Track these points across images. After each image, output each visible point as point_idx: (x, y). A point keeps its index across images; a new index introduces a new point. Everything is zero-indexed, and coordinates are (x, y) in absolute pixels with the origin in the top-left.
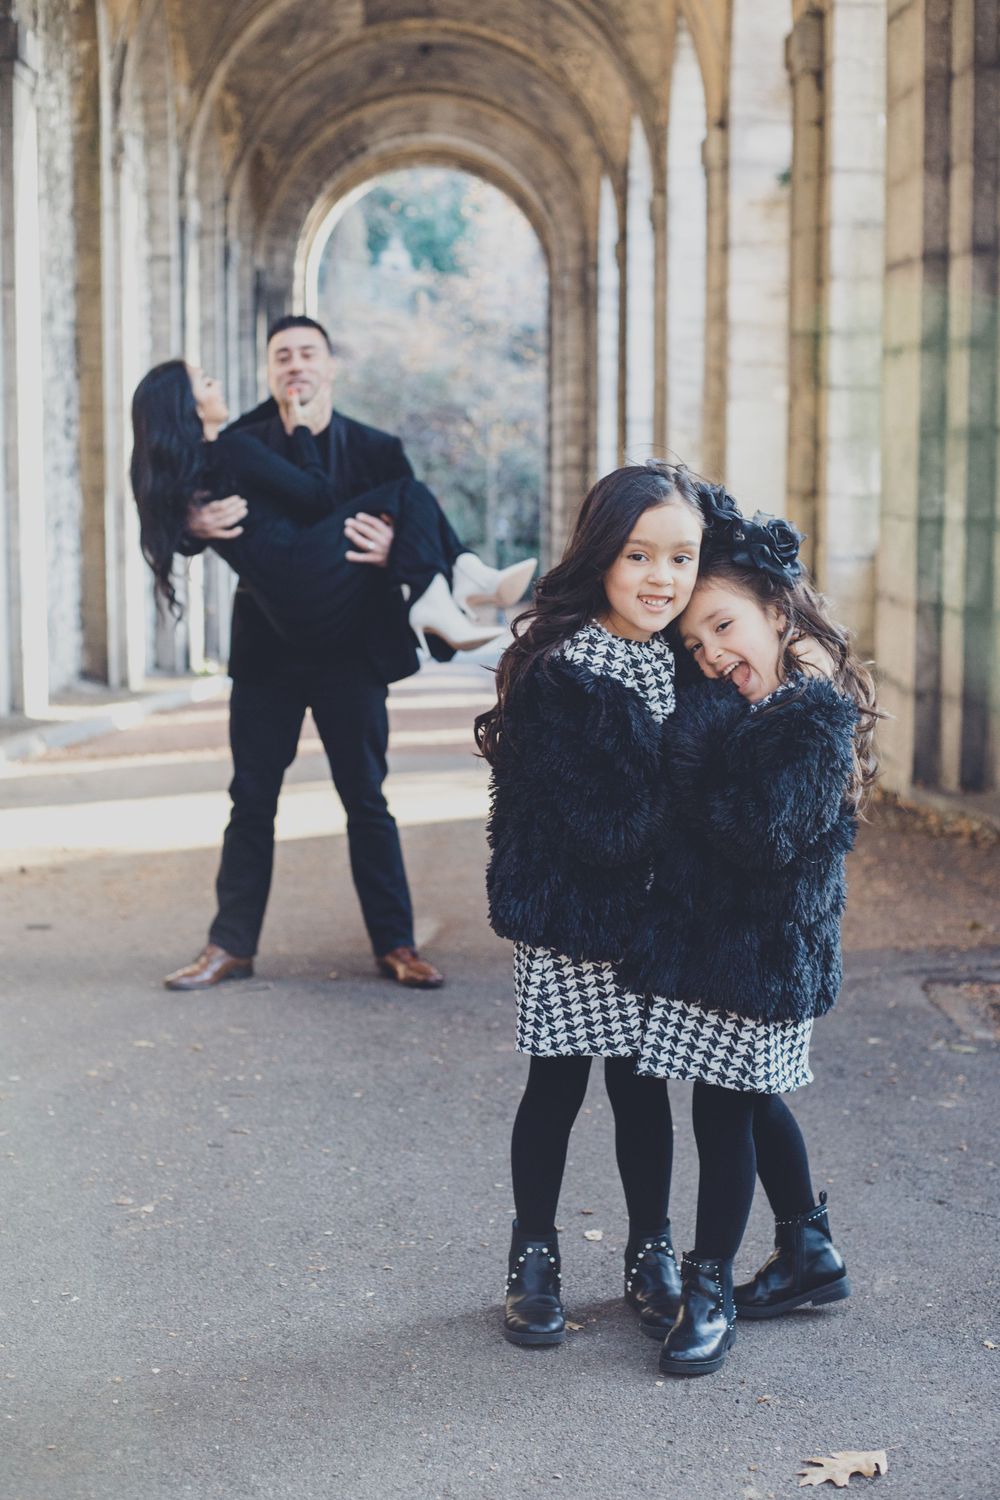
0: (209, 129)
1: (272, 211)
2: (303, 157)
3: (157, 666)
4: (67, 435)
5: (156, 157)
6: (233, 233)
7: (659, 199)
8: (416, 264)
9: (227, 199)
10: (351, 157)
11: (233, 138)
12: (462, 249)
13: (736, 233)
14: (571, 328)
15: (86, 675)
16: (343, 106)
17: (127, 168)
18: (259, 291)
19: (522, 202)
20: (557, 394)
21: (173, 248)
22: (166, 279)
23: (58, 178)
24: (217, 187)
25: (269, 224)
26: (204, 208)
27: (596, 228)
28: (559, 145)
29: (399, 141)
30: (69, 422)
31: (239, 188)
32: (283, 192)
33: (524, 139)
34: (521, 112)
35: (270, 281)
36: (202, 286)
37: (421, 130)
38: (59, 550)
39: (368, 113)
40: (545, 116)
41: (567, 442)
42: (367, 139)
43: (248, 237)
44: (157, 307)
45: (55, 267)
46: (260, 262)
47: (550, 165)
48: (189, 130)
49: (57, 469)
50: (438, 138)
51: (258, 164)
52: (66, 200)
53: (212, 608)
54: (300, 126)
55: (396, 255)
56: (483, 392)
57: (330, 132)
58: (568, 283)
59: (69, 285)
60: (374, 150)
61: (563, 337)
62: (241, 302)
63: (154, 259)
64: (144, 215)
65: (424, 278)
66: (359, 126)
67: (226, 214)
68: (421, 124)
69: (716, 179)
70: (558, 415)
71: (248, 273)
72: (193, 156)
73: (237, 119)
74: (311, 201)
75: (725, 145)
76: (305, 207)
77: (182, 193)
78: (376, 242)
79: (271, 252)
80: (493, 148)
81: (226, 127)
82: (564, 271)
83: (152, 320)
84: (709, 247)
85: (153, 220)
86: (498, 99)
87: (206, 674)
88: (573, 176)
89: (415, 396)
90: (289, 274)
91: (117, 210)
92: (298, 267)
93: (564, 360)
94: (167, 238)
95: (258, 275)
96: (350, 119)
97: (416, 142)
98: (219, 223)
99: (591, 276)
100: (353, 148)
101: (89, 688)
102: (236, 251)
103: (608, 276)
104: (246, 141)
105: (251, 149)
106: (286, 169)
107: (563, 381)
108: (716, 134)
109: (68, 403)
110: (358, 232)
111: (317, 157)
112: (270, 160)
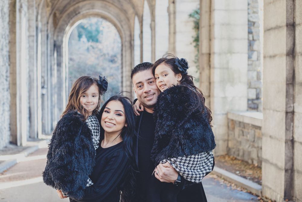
0: (43, 6)
1: (58, 27)
2: (65, 15)
3: (30, 137)
4: (6, 80)
5: (31, 11)
6: (49, 31)
7: (153, 23)
8: (88, 41)
9: (48, 23)
10: (76, 14)
11: (49, 8)
12: (100, 37)
13: (178, 29)
14: (127, 54)
15: (11, 143)
16: (75, 3)
17: (23, 12)
18: (55, 45)
19: (115, 25)
20: (124, 69)
21: (35, 33)
22: (33, 41)
23: (5, 14)
24: (45, 20)
25: (57, 30)
26: (42, 25)
27: (134, 31)
28: (125, 12)
29: (87, 11)
30: (7, 77)
31: (51, 21)
32: (61, 23)
33: (117, 11)
34: (116, 4)
35: (58, 43)
36: (41, 44)
37: (93, 9)
38: (4, 110)
39: (81, 4)
40: (122, 5)
41: (127, 81)
42: (80, 11)
43: (52, 33)
44: (30, 48)
45: (4, 37)
46: (55, 38)
47: (123, 17)
48: (39, 5)
49: (3, 89)
50: (97, 10)
51: (55, 15)
52: (7, 19)
53: (44, 121)
54: (65, 7)
55: (84, 39)
56: (104, 69)
57: (72, 9)
58: (127, 44)
59: (7, 41)
60: (81, 13)
61: (125, 56)
62: (51, 48)
63: (29, 36)
64: (27, 25)
65: (91, 43)
66: (78, 7)
67: (47, 27)
68: (93, 7)
69: (172, 16)
70: (124, 74)
71: (52, 41)
72: (40, 11)
73: (50, 4)
74: (67, 24)
75: (175, 8)
76: (66, 26)
77: (37, 20)
78: (80, 36)
79: (58, 36)
80: (109, 13)
81: (48, 6)
82: (126, 41)
83: (29, 51)
84: (170, 33)
85: (30, 26)
86: (111, 2)
87: (42, 140)
88: (128, 19)
89: (89, 70)
90: (62, 41)
91: (20, 23)
92: (64, 39)
93: (126, 62)
94: (33, 31)
95: (55, 41)
96: (77, 6)
97: (91, 11)
98: (46, 29)
99: (132, 42)
100: (77, 12)
101: (12, 146)
102: (50, 36)
103: (137, 42)
104: (53, 10)
105: (53, 13)
106: (61, 17)
107: (126, 66)
108: (172, 5)
109: (7, 72)
110: (76, 33)
111: (68, 14)
112: (58, 15)
